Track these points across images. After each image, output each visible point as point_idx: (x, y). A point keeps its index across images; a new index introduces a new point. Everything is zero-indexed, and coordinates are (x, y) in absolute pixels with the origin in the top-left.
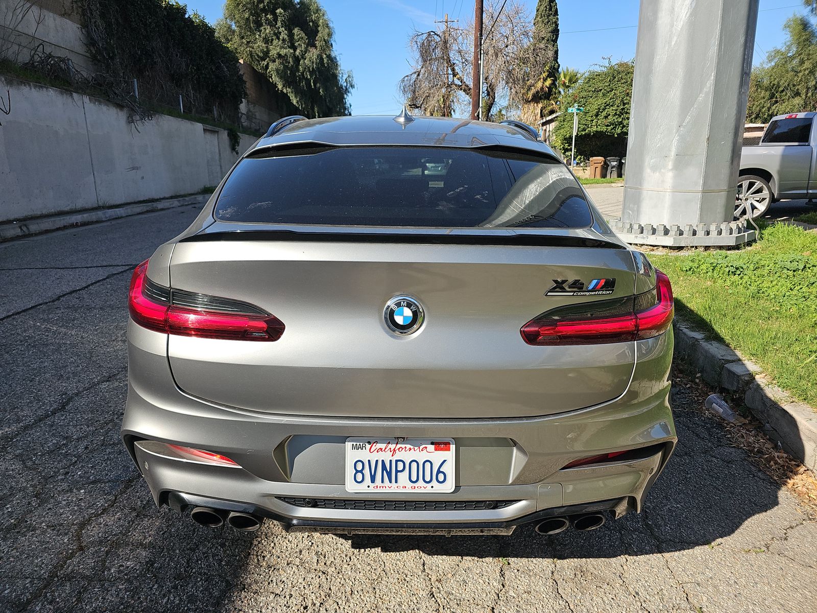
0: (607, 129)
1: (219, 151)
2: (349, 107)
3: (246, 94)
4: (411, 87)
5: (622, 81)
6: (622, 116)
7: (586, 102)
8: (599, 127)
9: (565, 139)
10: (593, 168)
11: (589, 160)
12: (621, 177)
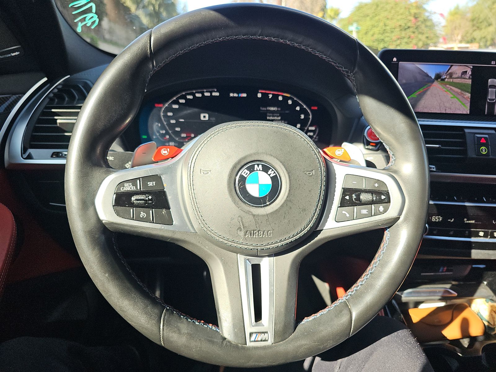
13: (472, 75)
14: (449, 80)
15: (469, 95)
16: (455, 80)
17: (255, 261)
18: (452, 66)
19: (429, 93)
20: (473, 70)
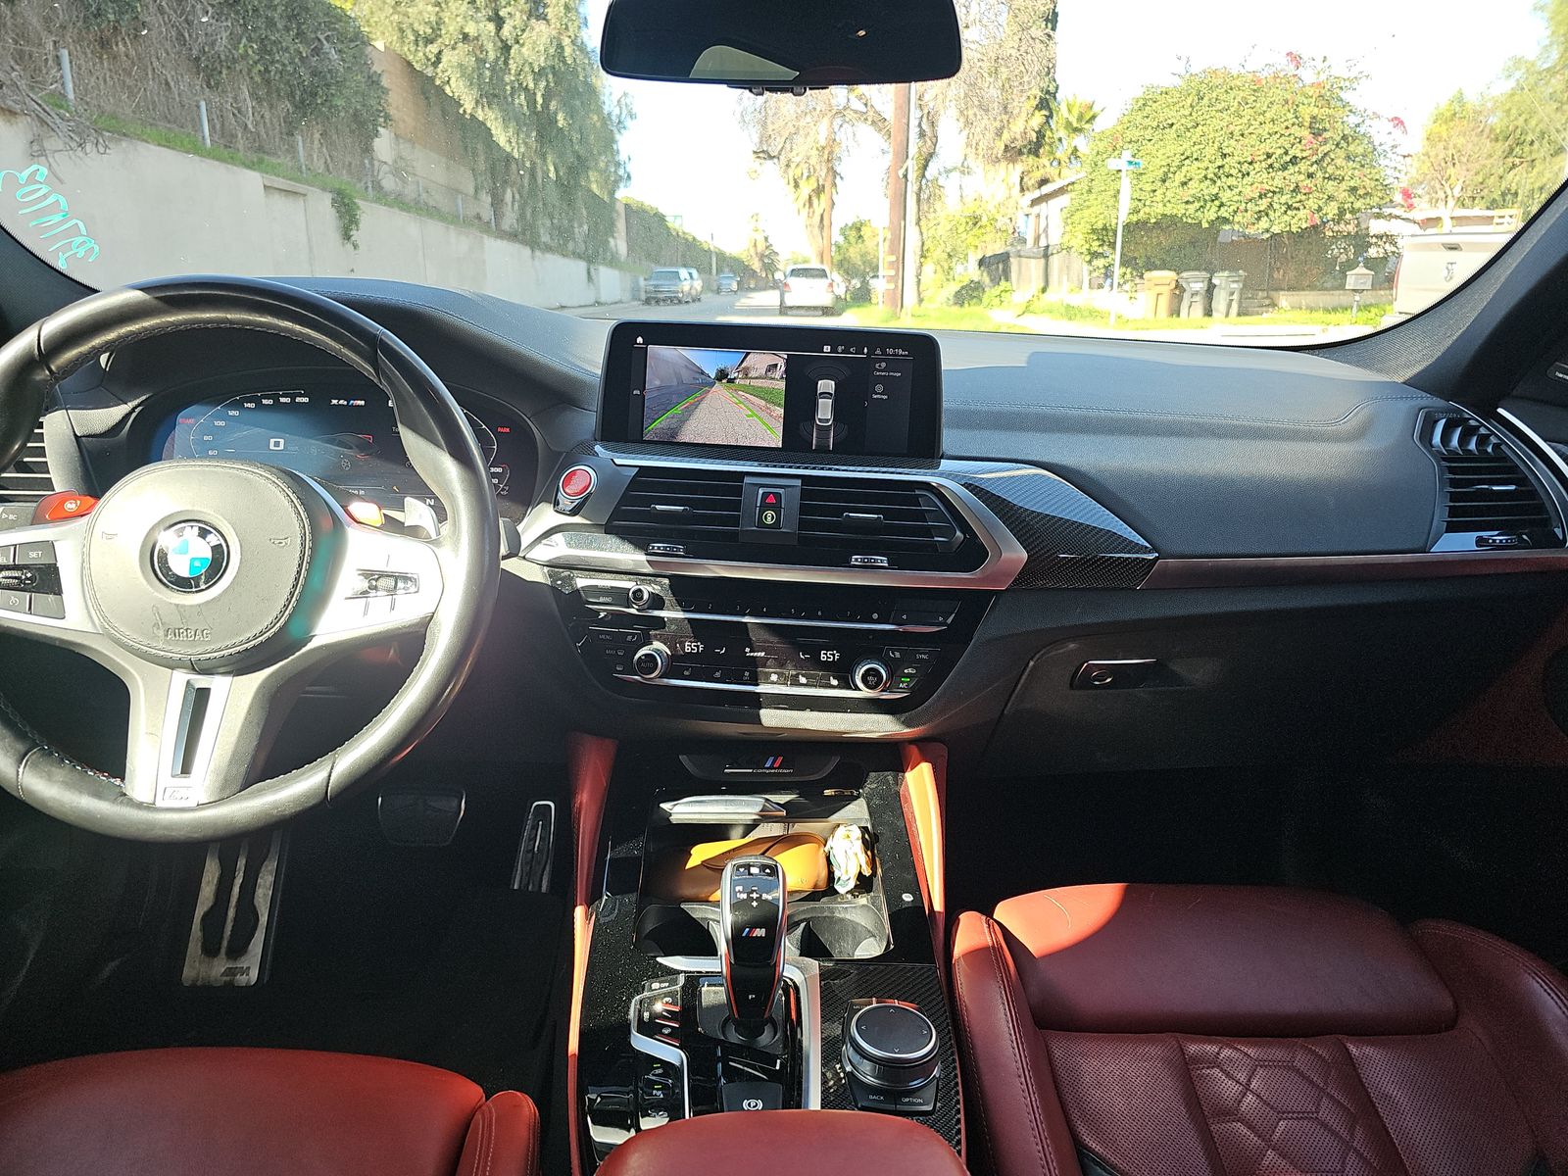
0: (1186, 210)
1: (309, 240)
2: (627, 161)
3: (387, 117)
4: (756, 114)
5: (1219, 107)
6: (1219, 183)
7: (1139, 151)
8: (1168, 204)
9: (1094, 231)
10: (1152, 294)
11: (1141, 277)
12: (1211, 315)
13: (786, 371)
14: (742, 382)
15: (782, 411)
16: (754, 383)
17: (201, 682)
18: (748, 353)
19: (703, 405)
20: (789, 361)
